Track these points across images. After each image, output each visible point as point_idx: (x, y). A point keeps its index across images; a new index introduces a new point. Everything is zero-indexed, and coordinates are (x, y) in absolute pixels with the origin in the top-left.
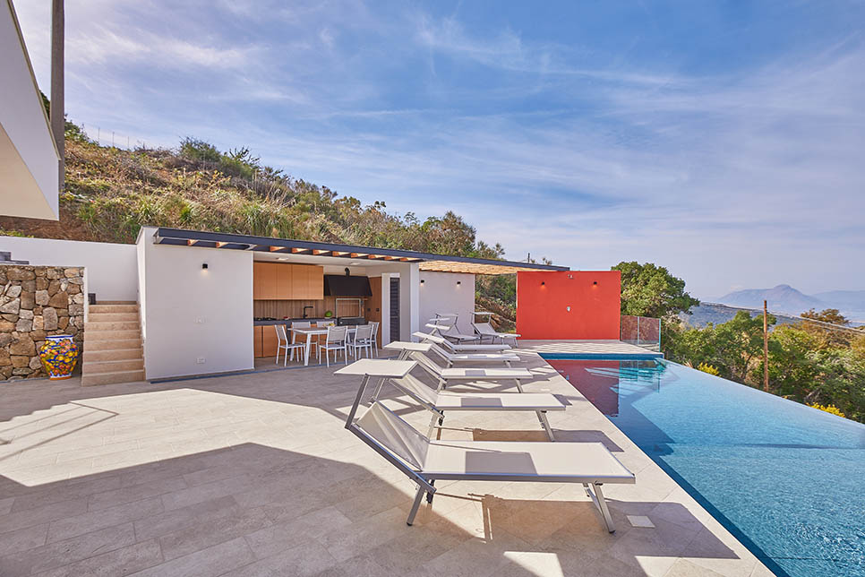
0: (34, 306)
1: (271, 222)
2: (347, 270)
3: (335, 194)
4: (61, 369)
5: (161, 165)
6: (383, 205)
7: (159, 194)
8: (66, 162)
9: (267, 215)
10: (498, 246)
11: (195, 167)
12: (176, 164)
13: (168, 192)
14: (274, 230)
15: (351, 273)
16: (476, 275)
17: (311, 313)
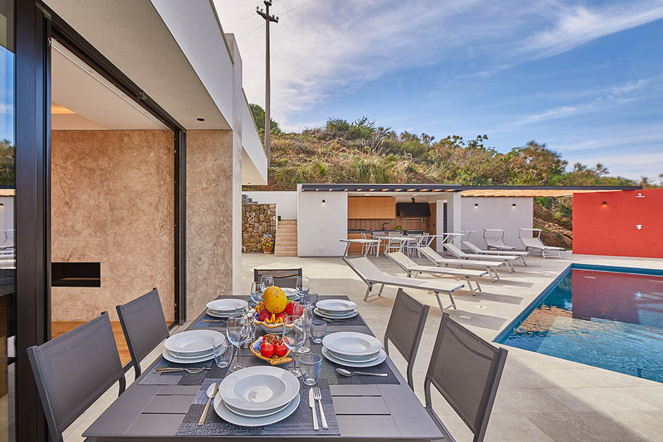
0: (259, 221)
1: (371, 170)
2: (413, 199)
3: (433, 138)
4: (267, 249)
5: (315, 140)
6: (485, 137)
7: (310, 161)
8: (271, 150)
9: (368, 166)
10: (599, 166)
11: (334, 137)
12: (324, 137)
13: (315, 159)
14: (372, 175)
15: (416, 201)
16: (535, 198)
17: (387, 227)
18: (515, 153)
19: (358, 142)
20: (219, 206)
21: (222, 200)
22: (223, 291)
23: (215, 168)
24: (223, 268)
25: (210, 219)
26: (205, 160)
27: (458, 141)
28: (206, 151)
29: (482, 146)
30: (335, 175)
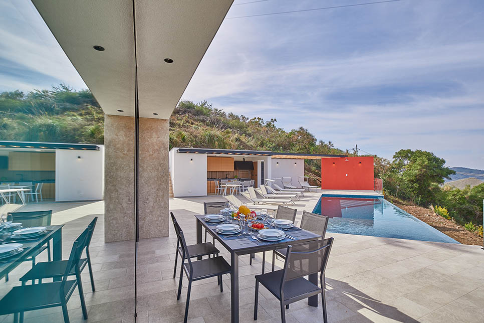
1: (215, 139)
2: (244, 159)
3: (248, 119)
6: (275, 120)
7: (174, 130)
9: (213, 136)
10: (330, 143)
11: (184, 112)
12: (177, 112)
13: (177, 129)
14: (216, 142)
15: (245, 161)
16: (305, 159)
17: (229, 176)
18: (293, 133)
19: (201, 117)
20: (160, 166)
21: (162, 162)
22: (163, 218)
23: (158, 142)
24: (162, 204)
25: (154, 174)
26: (151, 137)
27: (261, 121)
28: (152, 131)
29: (274, 125)
30: (192, 141)
